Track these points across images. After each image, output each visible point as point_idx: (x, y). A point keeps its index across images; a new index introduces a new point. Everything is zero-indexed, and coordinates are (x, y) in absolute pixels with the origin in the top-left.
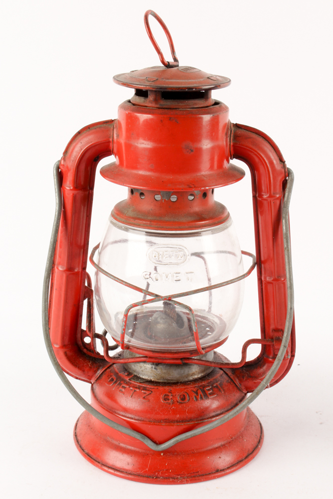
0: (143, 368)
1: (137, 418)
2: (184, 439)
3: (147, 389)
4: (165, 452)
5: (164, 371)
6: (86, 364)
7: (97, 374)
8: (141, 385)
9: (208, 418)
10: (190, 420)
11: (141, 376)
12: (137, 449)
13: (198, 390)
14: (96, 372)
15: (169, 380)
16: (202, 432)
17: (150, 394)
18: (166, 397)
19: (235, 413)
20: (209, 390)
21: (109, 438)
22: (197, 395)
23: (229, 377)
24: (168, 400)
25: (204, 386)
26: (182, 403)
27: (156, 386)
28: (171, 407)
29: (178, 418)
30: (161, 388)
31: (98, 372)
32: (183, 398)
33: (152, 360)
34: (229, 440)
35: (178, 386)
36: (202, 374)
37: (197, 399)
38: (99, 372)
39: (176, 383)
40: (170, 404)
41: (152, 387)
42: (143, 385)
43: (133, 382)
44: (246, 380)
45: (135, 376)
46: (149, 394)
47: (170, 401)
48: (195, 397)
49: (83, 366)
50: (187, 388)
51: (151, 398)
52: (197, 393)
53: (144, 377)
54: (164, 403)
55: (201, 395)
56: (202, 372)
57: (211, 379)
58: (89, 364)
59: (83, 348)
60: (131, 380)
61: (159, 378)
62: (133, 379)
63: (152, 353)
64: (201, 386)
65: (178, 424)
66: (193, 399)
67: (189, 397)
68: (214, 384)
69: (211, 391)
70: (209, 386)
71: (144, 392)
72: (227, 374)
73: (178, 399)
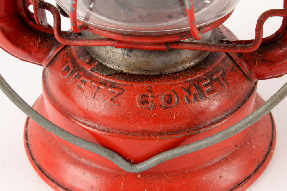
0: (110, 54)
1: (101, 128)
2: (170, 159)
3: (117, 86)
4: (144, 173)
5: (141, 59)
6: (32, 43)
7: (48, 57)
8: (107, 79)
9: (205, 127)
10: (180, 130)
11: (108, 65)
12: (104, 168)
13: (190, 86)
14: (48, 54)
15: (149, 71)
16: (197, 150)
17: (121, 93)
18: (143, 99)
19: (247, 124)
20: (206, 86)
21: (66, 147)
22: (190, 95)
23: (234, 62)
24: (148, 103)
25: (200, 80)
26: (167, 108)
27: (130, 81)
28: (152, 114)
29: (162, 129)
30: (136, 85)
31: (50, 54)
32: (169, 100)
33: (123, 45)
34: (233, 151)
35: (161, 81)
36: (197, 61)
37: (189, 100)
38: (52, 53)
39: (159, 77)
40: (149, 109)
41: (124, 83)
42: (111, 80)
43: (96, 75)
44: (258, 66)
45: (100, 64)
46: (119, 94)
47: (150, 105)
48: (187, 97)
49: (29, 46)
50: (175, 84)
51: (122, 100)
52: (189, 92)
53: (112, 67)
54: (141, 109)
55: (195, 95)
56: (196, 57)
57: (209, 69)
58: (38, 43)
59: (27, 19)
60: (93, 71)
61: (133, 69)
62: (97, 69)
63: (121, 36)
64: (195, 80)
65: (162, 138)
66: (183, 101)
67: (178, 98)
68: (213, 75)
69: (210, 87)
70: (206, 79)
71: (112, 90)
72: (231, 58)
73: (162, 101)
